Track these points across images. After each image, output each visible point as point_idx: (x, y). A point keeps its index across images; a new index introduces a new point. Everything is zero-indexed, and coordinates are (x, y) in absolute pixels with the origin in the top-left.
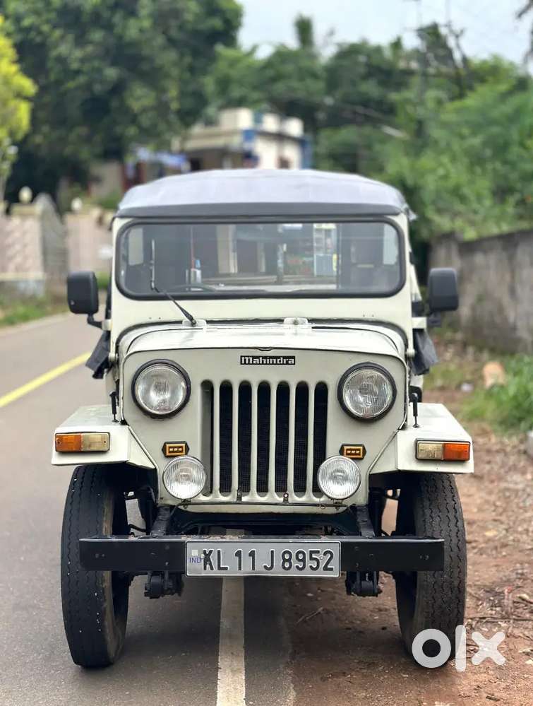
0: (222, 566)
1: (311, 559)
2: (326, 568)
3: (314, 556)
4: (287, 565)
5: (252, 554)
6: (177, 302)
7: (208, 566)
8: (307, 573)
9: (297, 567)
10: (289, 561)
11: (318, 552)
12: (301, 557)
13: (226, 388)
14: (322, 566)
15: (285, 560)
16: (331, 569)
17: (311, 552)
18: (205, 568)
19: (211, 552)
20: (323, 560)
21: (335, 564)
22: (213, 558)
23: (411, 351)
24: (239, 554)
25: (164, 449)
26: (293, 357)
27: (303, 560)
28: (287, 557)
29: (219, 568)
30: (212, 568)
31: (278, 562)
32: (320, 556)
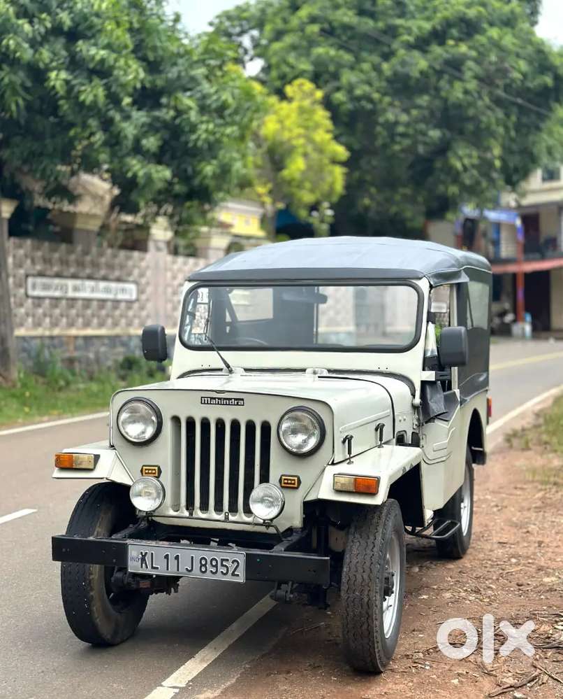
0: (154, 566)
1: (222, 565)
2: (233, 574)
3: (224, 563)
4: (203, 569)
5: (177, 558)
6: (220, 352)
7: (144, 565)
8: (219, 577)
9: (211, 571)
10: (205, 565)
11: (227, 560)
12: (214, 563)
13: (191, 423)
14: (230, 572)
15: (202, 565)
16: (238, 575)
17: (222, 560)
18: (142, 567)
19: (146, 553)
20: (232, 567)
21: (241, 572)
22: (148, 559)
23: (417, 401)
24: (167, 557)
25: (142, 471)
26: (243, 400)
27: (216, 566)
28: (203, 562)
29: (153, 568)
30: (147, 567)
31: (197, 565)
32: (229, 564)
